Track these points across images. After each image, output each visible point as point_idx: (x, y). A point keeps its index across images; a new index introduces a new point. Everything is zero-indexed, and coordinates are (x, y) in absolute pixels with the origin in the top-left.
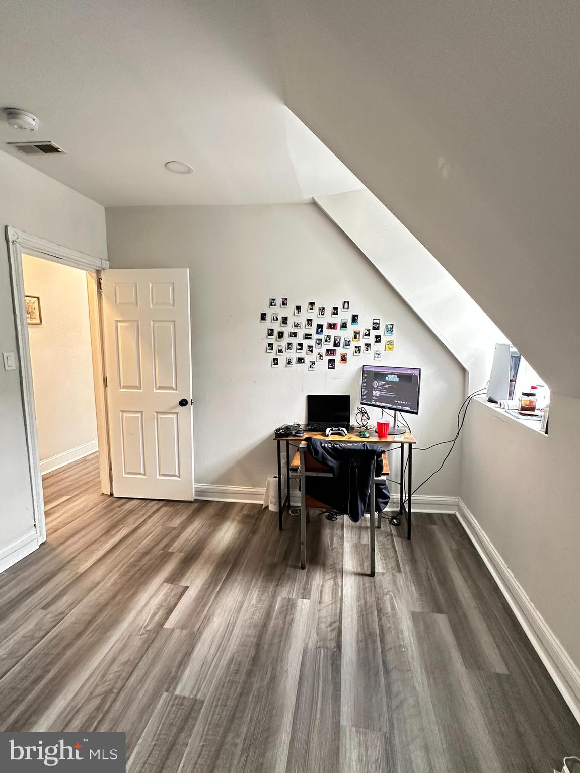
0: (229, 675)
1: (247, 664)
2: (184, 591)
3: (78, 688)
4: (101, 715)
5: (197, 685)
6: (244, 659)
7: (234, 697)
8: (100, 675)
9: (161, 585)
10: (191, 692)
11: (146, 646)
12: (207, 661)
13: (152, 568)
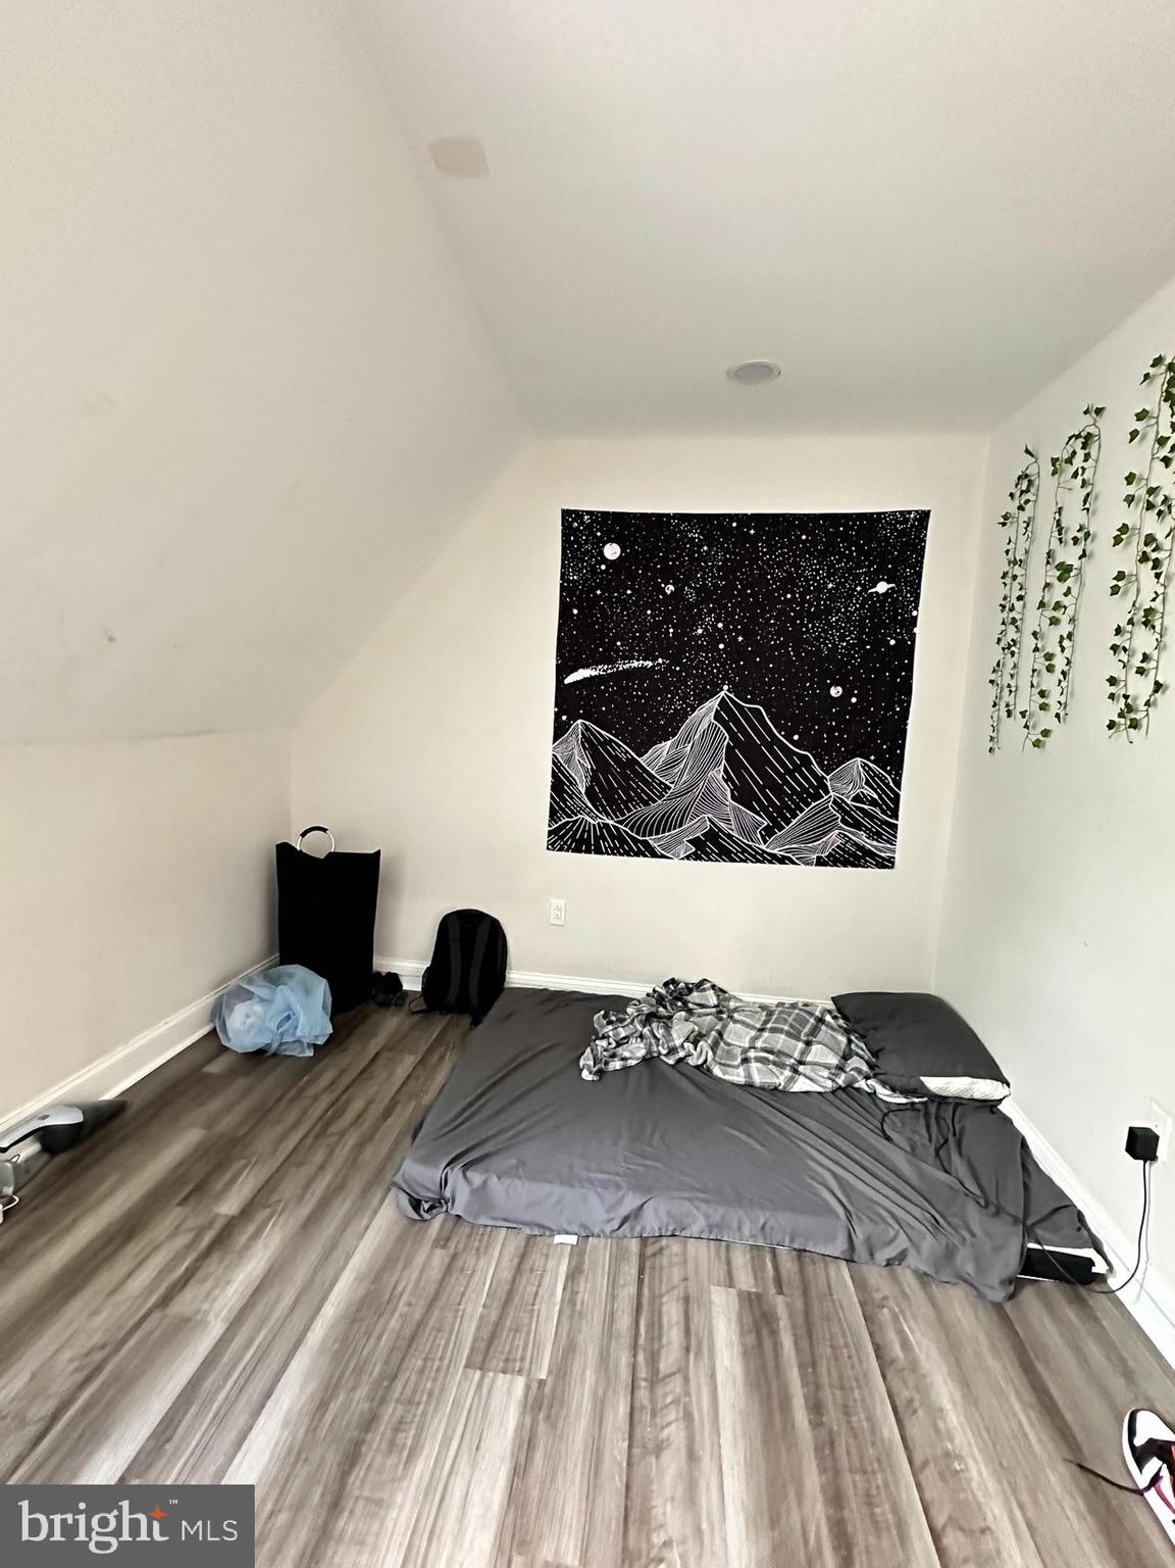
0: (417, 1419)
1: (374, 1446)
5: (484, 1397)
6: (379, 1459)
7: (408, 1374)
10: (493, 1381)
12: (470, 1454)
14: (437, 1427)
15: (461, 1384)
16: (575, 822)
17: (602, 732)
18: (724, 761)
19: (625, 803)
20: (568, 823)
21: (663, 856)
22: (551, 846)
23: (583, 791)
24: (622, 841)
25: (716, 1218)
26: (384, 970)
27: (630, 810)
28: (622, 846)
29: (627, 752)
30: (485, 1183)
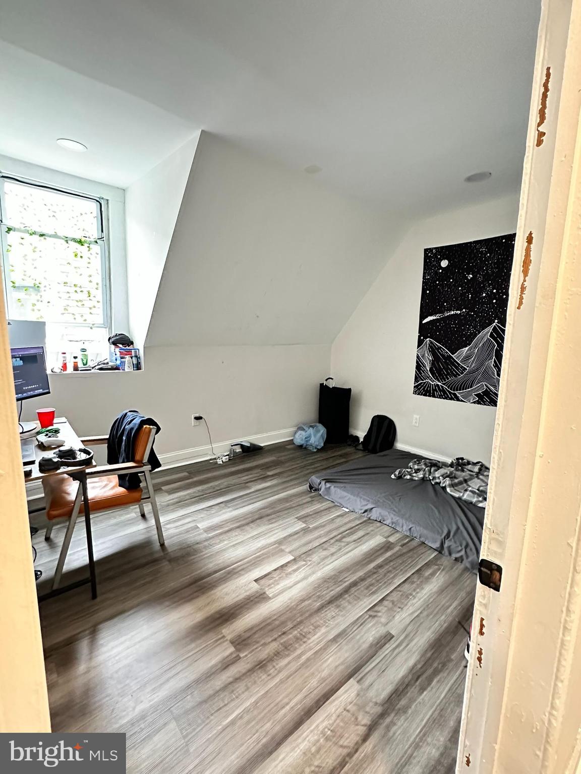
2: (261, 579)
3: (355, 550)
4: (344, 534)
5: (295, 523)
8: (342, 550)
9: (275, 596)
10: (299, 522)
11: (310, 552)
13: (270, 627)
14: (281, 522)
15: (292, 519)
16: (425, 383)
17: (437, 344)
18: (494, 357)
19: (446, 376)
20: (422, 383)
21: (462, 401)
22: (415, 393)
23: (428, 369)
24: (445, 393)
25: (394, 520)
26: (355, 435)
27: (448, 379)
28: (444, 395)
29: (447, 352)
30: (330, 487)
